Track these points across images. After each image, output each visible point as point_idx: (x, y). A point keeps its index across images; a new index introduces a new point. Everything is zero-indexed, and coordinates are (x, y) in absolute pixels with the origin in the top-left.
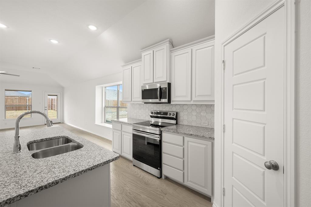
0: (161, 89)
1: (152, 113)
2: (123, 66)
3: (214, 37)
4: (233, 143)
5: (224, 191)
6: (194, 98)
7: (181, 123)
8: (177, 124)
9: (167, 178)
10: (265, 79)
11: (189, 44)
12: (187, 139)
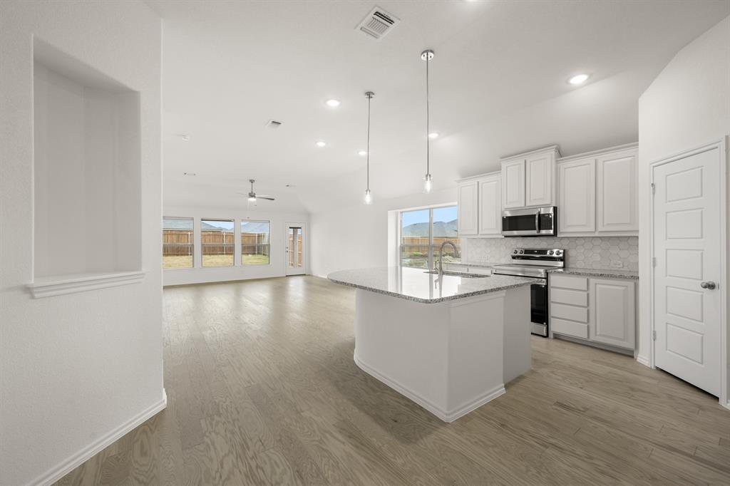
0: (539, 215)
1: (516, 252)
2: (459, 181)
3: (638, 145)
4: (666, 276)
5: (655, 334)
6: (600, 228)
7: (571, 266)
8: (564, 267)
9: (557, 337)
10: (703, 208)
11: (592, 152)
12: (592, 281)
